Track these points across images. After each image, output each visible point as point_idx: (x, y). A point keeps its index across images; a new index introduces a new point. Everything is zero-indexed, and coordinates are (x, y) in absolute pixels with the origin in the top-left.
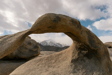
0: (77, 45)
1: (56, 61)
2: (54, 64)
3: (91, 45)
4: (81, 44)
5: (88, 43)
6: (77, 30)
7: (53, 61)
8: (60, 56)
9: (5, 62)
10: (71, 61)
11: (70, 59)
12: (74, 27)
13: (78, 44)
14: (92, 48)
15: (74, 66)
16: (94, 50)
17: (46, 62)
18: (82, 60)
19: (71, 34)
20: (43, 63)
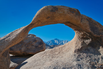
0: (80, 35)
1: (59, 53)
2: (57, 55)
3: (94, 33)
4: (82, 33)
5: (90, 31)
6: (75, 18)
7: (57, 53)
8: (63, 48)
9: (16, 58)
10: (74, 52)
11: (73, 49)
12: (72, 14)
13: (80, 33)
14: (95, 35)
15: (77, 55)
16: (98, 38)
17: (50, 54)
18: (86, 49)
19: (71, 23)
20: (47, 55)
